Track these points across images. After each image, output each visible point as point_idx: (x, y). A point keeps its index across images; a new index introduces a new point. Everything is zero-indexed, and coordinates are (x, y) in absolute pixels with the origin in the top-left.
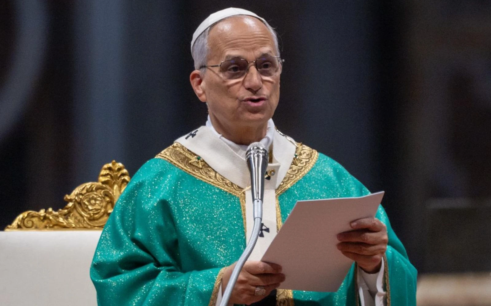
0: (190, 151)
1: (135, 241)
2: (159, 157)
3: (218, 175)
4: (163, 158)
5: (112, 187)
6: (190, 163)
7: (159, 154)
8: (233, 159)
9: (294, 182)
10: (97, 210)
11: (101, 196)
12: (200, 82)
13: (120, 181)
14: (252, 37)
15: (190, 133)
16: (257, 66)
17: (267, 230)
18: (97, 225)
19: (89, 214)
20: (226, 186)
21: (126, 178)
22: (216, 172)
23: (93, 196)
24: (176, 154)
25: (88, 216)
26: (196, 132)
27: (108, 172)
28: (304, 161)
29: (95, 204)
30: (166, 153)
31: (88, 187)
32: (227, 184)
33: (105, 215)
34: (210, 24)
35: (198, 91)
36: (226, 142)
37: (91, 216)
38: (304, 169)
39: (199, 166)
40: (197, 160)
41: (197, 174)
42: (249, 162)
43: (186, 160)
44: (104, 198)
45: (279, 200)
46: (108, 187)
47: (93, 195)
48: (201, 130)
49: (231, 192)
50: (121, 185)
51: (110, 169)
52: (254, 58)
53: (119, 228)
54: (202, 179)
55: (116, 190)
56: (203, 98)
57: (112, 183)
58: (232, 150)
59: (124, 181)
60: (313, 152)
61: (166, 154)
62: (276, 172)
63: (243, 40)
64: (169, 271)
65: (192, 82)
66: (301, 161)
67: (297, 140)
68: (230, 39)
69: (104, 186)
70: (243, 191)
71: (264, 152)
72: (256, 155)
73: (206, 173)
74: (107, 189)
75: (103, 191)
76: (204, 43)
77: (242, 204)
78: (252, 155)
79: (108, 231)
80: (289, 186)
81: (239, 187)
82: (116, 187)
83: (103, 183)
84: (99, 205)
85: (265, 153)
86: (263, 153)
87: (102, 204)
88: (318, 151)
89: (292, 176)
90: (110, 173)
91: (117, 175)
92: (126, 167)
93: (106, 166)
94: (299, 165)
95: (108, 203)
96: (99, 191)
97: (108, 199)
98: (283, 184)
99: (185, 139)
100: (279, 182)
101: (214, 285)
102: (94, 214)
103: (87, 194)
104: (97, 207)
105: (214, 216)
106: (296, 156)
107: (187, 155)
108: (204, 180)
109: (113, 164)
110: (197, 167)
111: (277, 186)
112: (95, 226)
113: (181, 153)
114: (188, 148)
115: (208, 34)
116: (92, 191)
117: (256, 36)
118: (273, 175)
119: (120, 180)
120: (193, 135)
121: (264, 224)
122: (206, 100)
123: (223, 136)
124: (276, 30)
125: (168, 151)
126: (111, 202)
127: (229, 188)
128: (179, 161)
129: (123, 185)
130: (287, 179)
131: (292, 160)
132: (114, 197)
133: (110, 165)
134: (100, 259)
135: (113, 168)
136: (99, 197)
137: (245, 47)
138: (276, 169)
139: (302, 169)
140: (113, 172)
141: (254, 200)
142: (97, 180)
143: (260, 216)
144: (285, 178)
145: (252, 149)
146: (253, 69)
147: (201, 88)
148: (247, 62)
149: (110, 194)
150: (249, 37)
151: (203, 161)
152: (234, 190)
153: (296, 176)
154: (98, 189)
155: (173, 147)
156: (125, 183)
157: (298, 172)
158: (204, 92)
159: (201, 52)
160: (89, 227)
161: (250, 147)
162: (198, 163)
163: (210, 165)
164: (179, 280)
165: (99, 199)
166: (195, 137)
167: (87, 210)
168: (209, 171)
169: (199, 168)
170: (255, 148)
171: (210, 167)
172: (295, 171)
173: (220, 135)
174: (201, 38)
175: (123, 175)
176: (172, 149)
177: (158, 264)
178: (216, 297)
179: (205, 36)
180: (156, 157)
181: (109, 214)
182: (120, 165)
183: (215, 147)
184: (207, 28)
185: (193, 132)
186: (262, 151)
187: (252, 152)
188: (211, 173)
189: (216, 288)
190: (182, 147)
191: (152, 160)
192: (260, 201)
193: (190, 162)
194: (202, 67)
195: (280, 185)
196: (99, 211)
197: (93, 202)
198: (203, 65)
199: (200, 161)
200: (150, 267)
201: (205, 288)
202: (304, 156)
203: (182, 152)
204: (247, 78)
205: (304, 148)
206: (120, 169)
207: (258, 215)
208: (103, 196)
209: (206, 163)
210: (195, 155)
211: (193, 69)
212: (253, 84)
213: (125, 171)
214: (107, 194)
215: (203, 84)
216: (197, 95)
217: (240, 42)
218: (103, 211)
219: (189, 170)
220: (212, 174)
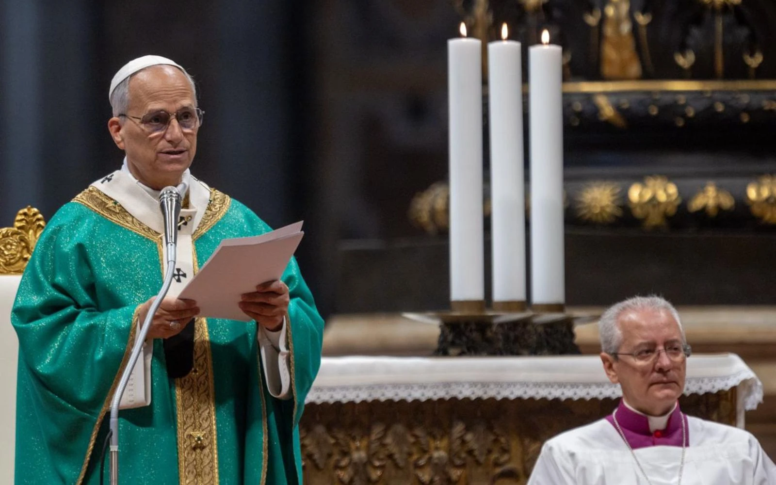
0: (106, 196)
1: (56, 287)
2: (76, 201)
3: (134, 220)
4: (80, 202)
5: (27, 232)
6: (107, 208)
7: (76, 199)
8: (151, 205)
9: (209, 227)
10: (12, 255)
11: (16, 241)
12: (118, 129)
13: (35, 226)
14: (173, 89)
15: (105, 177)
16: (178, 118)
17: (184, 275)
18: (12, 270)
19: (5, 259)
20: (143, 231)
21: (42, 223)
22: (133, 217)
23: (9, 242)
24: (92, 198)
25: (4, 261)
26: (111, 176)
27: (23, 217)
28: (218, 206)
29: (11, 249)
30: (83, 197)
31: (4, 232)
32: (144, 229)
33: (21, 260)
34: (130, 73)
35: (117, 138)
36: (142, 188)
37: (7, 261)
38: (218, 214)
39: (115, 211)
40: (114, 205)
41: (114, 219)
42: (162, 206)
43: (103, 205)
44: (20, 243)
45: (196, 245)
46: (23, 232)
47: (9, 240)
48: (116, 173)
49: (148, 237)
50: (37, 230)
51: (25, 214)
52: (175, 111)
53: (39, 273)
54: (119, 224)
55: (31, 235)
56: (121, 146)
57: (28, 228)
58: (149, 195)
59: (39, 226)
60: (225, 197)
61: (82, 199)
62: (193, 217)
63: (164, 92)
64: (89, 311)
65: (110, 129)
66: (215, 206)
67: (211, 186)
68: (152, 92)
69: (20, 231)
70: (160, 236)
71: (177, 195)
72: (169, 199)
73: (123, 218)
74: (22, 234)
75: (18, 236)
76: (124, 93)
77: (159, 249)
78: (165, 199)
79: (27, 276)
80: (204, 231)
81: (156, 232)
82: (31, 232)
83: (19, 228)
84: (15, 250)
85: (178, 197)
86: (176, 197)
87: (18, 249)
88: (230, 197)
89: (206, 221)
90: (25, 218)
91: (32, 220)
92: (41, 213)
93: (21, 212)
94: (213, 210)
95: (24, 248)
96: (15, 236)
97: (23, 244)
98: (199, 229)
99: (100, 184)
100: (195, 228)
101: (131, 321)
102: (10, 259)
103: (4, 239)
104: (13, 252)
105: (131, 260)
106: (211, 201)
107: (103, 200)
108: (121, 225)
109: (29, 210)
110: (114, 211)
111: (193, 231)
112: (11, 271)
113: (97, 198)
114: (105, 193)
115: (129, 84)
116: (8, 236)
117: (177, 88)
118: (190, 220)
119: (35, 224)
120: (109, 180)
121: (182, 269)
122: (125, 147)
123: (140, 181)
124: (194, 79)
125: (84, 195)
126: (27, 248)
127: (146, 233)
128: (96, 206)
129: (38, 230)
130: (203, 224)
131: (206, 206)
132: (30, 242)
133: (26, 210)
134: (20, 303)
135: (28, 213)
136: (15, 242)
137: (167, 99)
138: (192, 215)
139: (216, 214)
140: (29, 218)
141: (167, 243)
142: (12, 226)
143: (173, 259)
144: (201, 223)
145: (165, 193)
146: (174, 122)
147: (120, 136)
148: (168, 114)
149: (25, 239)
150: (170, 89)
151: (120, 206)
152: (151, 235)
153: (210, 221)
154: (13, 234)
155: (90, 191)
156: (41, 228)
157: (213, 217)
158: (123, 140)
159: (122, 100)
160: (5, 272)
161: (163, 191)
162: (115, 207)
163: (127, 209)
164: (99, 319)
165: (15, 244)
166: (111, 181)
167: (3, 255)
168: (126, 216)
169: (116, 213)
170: (169, 192)
171: (127, 212)
172: (210, 216)
173: (137, 181)
174: (122, 87)
175: (39, 220)
176: (88, 193)
177: (78, 306)
178: (135, 332)
179: (125, 85)
180: (72, 201)
181: (26, 259)
182: (35, 210)
183: (131, 192)
184: (127, 78)
185: (109, 176)
186: (174, 195)
187: (165, 196)
188: (128, 218)
189: (134, 323)
190: (98, 191)
191: (68, 204)
192: (173, 244)
193: (107, 206)
194: (122, 115)
195: (196, 230)
196: (15, 256)
197: (9, 247)
198: (123, 113)
199: (116, 205)
200: (70, 309)
201: (123, 324)
202: (217, 202)
203: (98, 196)
204: (169, 131)
205: (217, 193)
206: (35, 214)
207: (171, 258)
208: (19, 241)
209: (123, 208)
210: (112, 199)
211: (112, 116)
212: (174, 137)
213: (40, 216)
214: (23, 239)
215: (121, 132)
216: (116, 142)
217: (162, 95)
218: (19, 255)
219: (106, 215)
220: (130, 219)
